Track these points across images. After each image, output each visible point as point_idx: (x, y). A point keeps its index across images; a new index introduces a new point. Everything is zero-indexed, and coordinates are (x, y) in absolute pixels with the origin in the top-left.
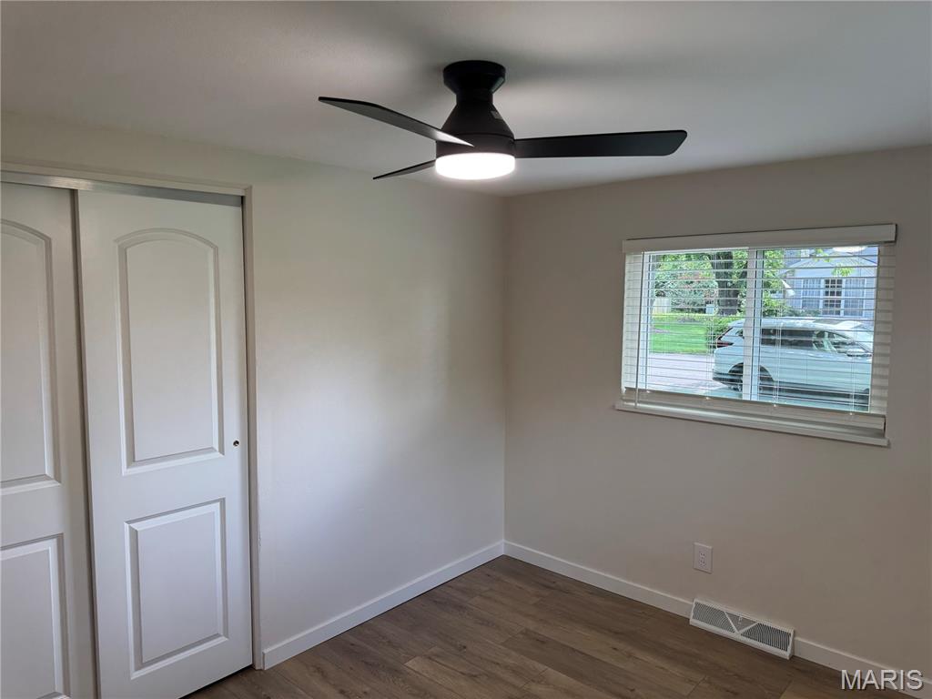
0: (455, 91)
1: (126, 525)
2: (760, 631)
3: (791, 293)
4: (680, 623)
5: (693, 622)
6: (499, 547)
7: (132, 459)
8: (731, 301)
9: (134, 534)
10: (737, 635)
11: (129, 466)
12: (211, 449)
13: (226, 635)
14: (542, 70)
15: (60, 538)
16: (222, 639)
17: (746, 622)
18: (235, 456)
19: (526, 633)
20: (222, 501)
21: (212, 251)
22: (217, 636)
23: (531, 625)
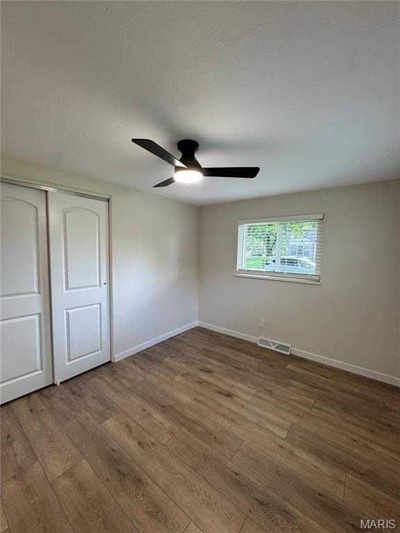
0: (181, 151)
1: (65, 311)
2: (281, 347)
3: (287, 250)
4: (255, 345)
5: (259, 344)
6: (196, 324)
7: (67, 288)
8: (269, 251)
9: (68, 314)
10: (273, 348)
11: (66, 290)
12: (96, 286)
13: (101, 350)
14: (215, 146)
15: (40, 314)
16: (100, 352)
17: (276, 344)
18: (105, 288)
19: (204, 349)
20: (100, 304)
21: (97, 217)
22: (97, 351)
23: (206, 347)
